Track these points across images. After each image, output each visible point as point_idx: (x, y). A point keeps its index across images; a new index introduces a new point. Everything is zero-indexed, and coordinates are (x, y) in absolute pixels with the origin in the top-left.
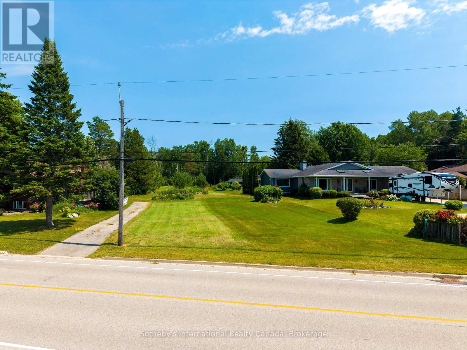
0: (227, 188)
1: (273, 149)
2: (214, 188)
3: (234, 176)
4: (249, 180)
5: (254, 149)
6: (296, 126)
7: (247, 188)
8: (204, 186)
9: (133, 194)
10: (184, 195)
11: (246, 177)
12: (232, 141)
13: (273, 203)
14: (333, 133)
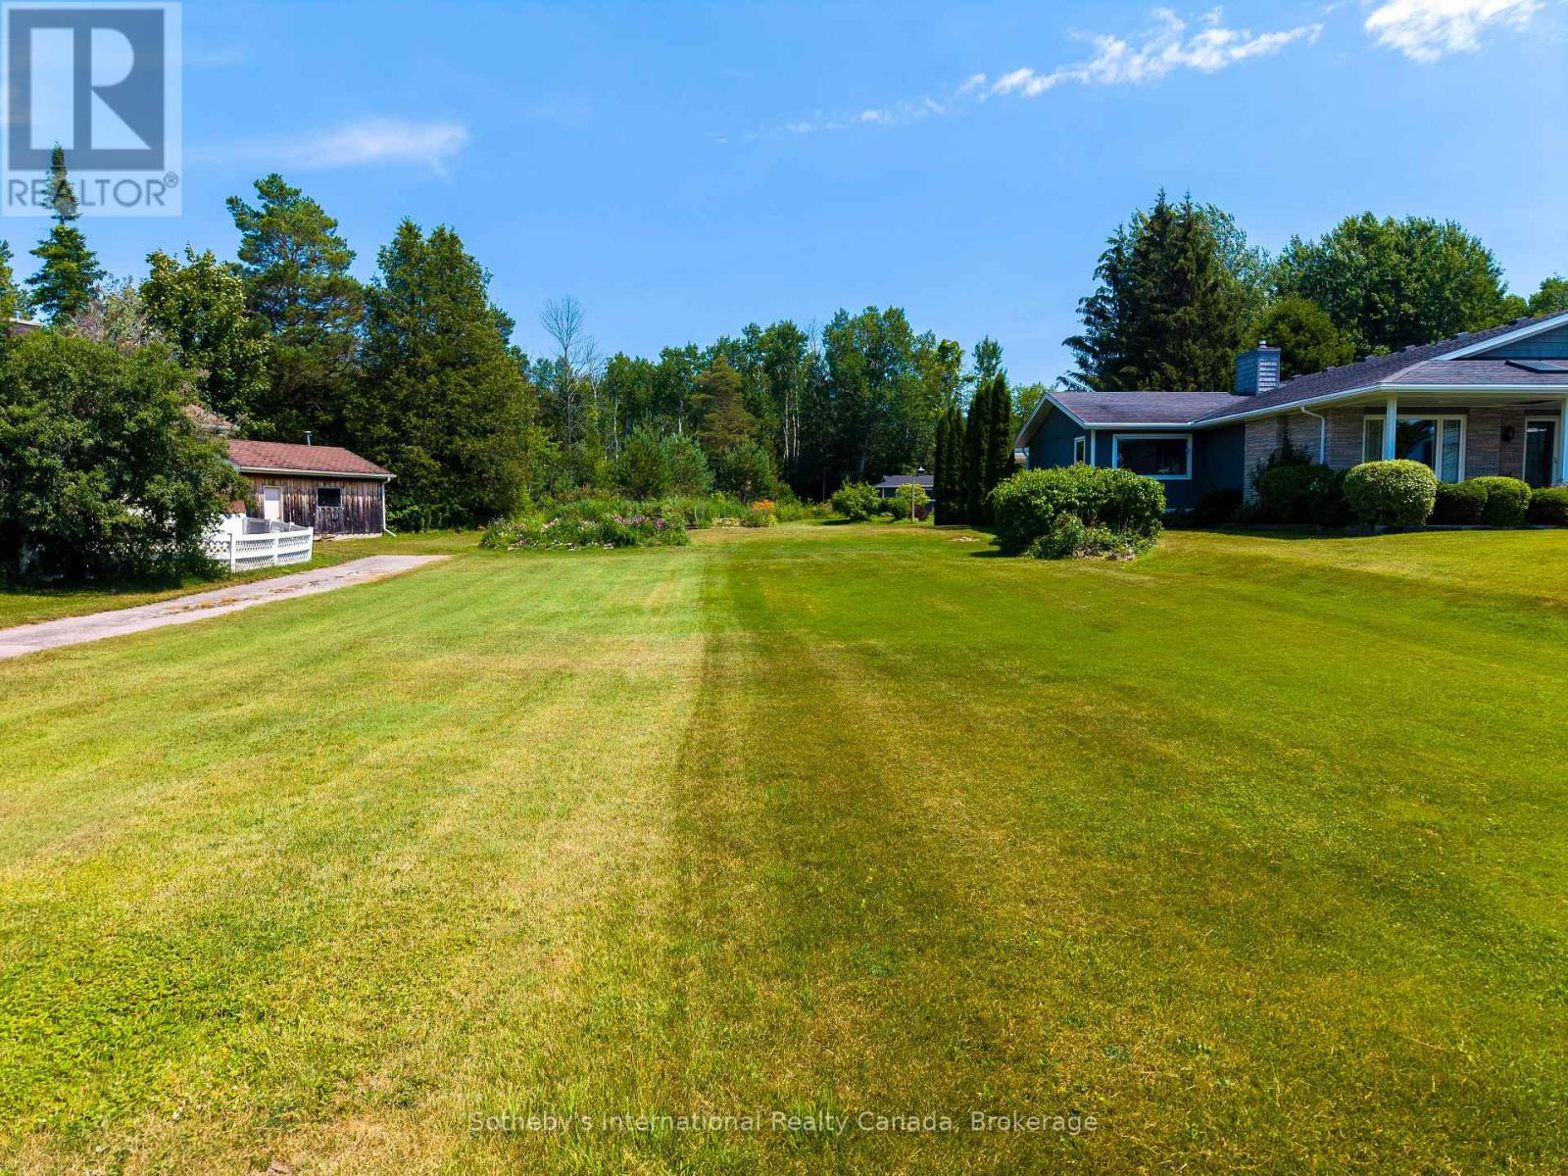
0: (871, 510)
1: (1075, 342)
2: (817, 514)
3: (904, 466)
4: (965, 459)
5: (988, 354)
6: (1188, 226)
7: (958, 499)
8: (760, 492)
9: (434, 526)
10: (634, 526)
11: (951, 445)
12: (895, 316)
13: (1113, 558)
14: (1351, 258)
